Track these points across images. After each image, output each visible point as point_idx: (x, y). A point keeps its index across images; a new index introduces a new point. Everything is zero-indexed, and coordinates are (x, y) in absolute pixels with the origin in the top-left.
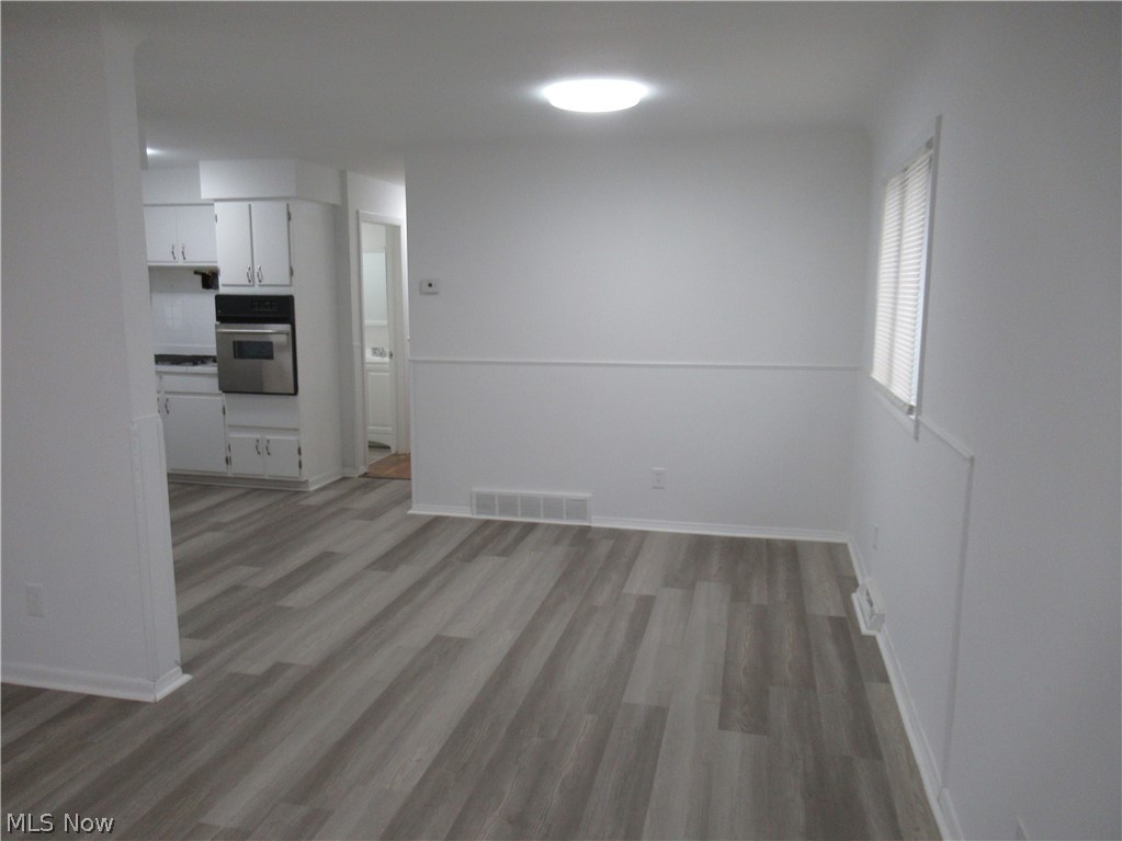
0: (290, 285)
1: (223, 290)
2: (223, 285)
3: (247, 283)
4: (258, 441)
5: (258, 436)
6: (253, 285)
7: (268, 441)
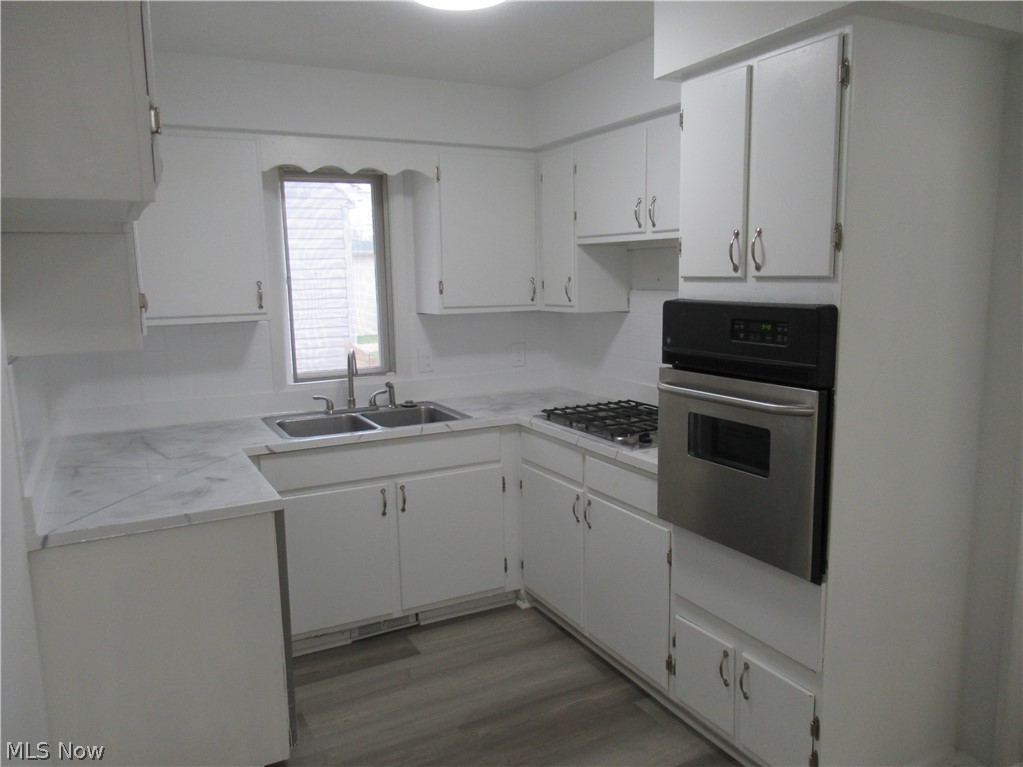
0: (832, 278)
1: (687, 292)
2: (687, 279)
3: (730, 273)
4: (726, 654)
5: (729, 645)
6: (743, 279)
7: (747, 667)
